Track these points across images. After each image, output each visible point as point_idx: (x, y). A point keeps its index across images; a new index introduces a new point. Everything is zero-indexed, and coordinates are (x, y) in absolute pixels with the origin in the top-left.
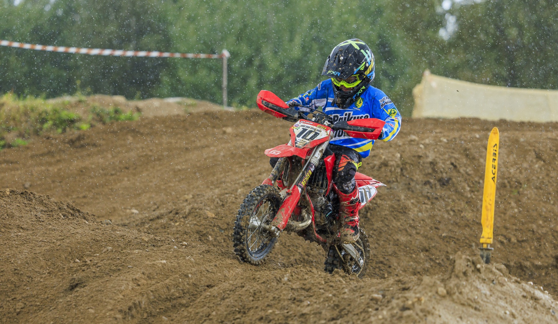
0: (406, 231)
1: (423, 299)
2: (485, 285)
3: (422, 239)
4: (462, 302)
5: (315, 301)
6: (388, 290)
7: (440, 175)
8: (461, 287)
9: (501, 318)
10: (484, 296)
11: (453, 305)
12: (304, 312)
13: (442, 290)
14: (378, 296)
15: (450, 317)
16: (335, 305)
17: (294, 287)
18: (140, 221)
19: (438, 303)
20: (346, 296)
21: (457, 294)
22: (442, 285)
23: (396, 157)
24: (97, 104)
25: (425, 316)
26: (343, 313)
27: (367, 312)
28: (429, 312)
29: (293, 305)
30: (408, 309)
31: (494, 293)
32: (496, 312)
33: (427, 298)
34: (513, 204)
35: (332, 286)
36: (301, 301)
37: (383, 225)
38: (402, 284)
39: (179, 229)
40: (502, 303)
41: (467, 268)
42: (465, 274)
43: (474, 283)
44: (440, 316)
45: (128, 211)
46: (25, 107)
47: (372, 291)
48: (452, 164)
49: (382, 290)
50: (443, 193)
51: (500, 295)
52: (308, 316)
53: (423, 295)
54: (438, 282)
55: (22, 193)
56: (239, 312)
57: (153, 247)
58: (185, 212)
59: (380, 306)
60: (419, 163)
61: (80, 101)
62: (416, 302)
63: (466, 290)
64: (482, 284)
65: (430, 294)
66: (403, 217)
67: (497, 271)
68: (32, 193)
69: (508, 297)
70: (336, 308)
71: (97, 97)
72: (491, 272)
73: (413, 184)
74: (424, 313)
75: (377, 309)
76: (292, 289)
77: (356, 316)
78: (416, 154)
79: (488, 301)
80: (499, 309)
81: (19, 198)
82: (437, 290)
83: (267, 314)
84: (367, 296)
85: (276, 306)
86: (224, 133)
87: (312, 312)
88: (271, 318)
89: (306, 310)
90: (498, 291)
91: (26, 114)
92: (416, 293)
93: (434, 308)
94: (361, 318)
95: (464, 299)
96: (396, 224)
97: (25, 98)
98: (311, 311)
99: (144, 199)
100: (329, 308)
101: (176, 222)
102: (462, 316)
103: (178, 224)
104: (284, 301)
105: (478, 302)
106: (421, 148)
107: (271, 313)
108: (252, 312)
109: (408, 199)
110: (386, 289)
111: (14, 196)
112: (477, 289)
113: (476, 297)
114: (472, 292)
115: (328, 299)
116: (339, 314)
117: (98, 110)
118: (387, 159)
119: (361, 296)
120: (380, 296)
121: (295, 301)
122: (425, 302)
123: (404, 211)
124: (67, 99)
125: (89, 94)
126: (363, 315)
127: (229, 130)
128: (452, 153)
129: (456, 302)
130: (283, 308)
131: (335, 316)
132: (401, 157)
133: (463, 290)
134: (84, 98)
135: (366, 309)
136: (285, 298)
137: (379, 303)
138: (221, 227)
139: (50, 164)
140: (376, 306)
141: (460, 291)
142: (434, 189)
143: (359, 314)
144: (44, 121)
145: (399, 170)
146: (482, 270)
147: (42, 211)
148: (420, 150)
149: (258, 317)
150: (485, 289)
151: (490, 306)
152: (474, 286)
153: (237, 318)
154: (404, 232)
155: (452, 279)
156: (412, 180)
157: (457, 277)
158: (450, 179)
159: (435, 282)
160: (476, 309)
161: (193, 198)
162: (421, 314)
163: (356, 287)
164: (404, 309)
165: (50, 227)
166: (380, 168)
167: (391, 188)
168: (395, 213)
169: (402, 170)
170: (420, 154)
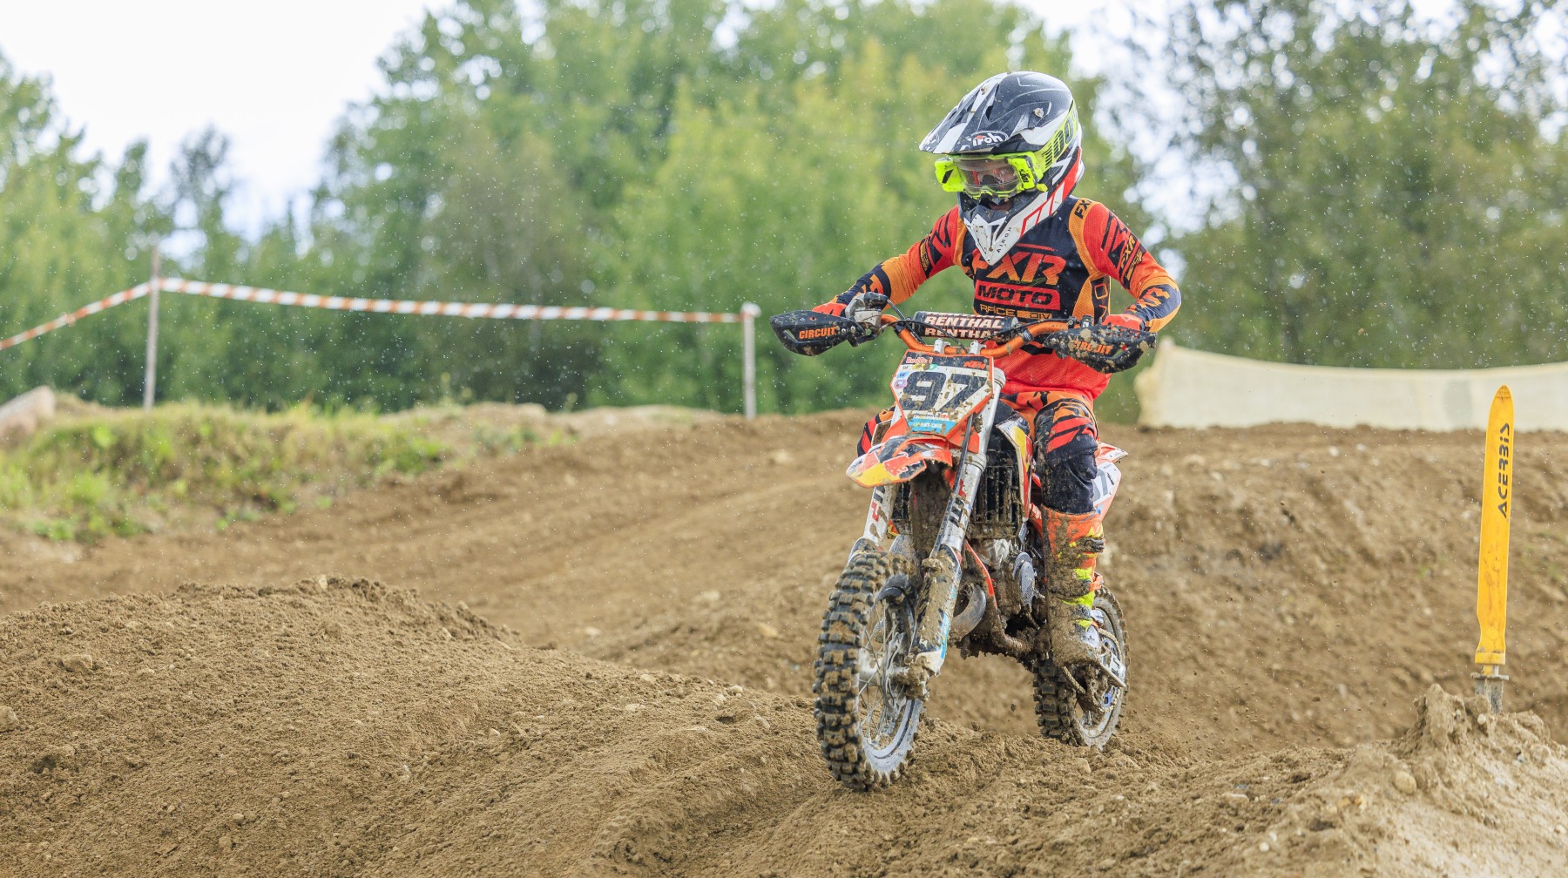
0: (1195, 660)
1: (1364, 801)
2: (1500, 764)
3: (1231, 680)
4: (1455, 806)
5: (1082, 811)
6: (1260, 783)
7: (1260, 539)
8: (1448, 770)
9: (1549, 843)
10: (1503, 791)
11: (1434, 814)
12: (1061, 838)
13: (1405, 777)
14: (1235, 796)
15: (1430, 845)
16: (1133, 820)
17: (1022, 781)
18: (607, 652)
19: (1400, 811)
20: (1156, 800)
21: (1441, 786)
22: (1405, 766)
23: (1164, 501)
24: (483, 423)
25: (1375, 842)
26: (1156, 840)
27: (1218, 836)
28: (1380, 833)
29: (1027, 824)
30: (1329, 825)
31: (1523, 784)
32: (1535, 830)
33: (1372, 798)
34: (1420, 597)
35: (1110, 777)
36: (1044, 813)
37: (1144, 648)
38: (1289, 766)
39: (700, 664)
40: (1544, 806)
41: (1454, 723)
42: (1453, 737)
43: (1477, 760)
44: (1407, 842)
45: (578, 631)
46: (337, 432)
47: (1221, 786)
48: (1285, 513)
49: (1243, 782)
50: (1269, 574)
51: (1538, 788)
52: (1070, 849)
53: (1362, 791)
54: (1395, 760)
55: (356, 585)
56: (895, 842)
57: (666, 698)
58: (710, 629)
59: (1247, 820)
60: (1214, 511)
61: (450, 419)
62: (1345, 807)
63: (1460, 777)
64: (1494, 762)
65: (1376, 788)
66: (1185, 631)
67: (1526, 731)
68: (377, 584)
69: (1556, 791)
70: (1135, 827)
71: (488, 408)
72: (1512, 732)
73: (1204, 557)
74: (1370, 836)
75: (1240, 829)
76: (1019, 785)
77: (1191, 846)
78: (1205, 493)
79: (1514, 802)
80: (1543, 822)
81: (350, 596)
82: (1393, 776)
83: (966, 845)
84: (1210, 798)
85: (985, 826)
86: (772, 463)
87: (1081, 839)
88: (979, 856)
89: (1065, 835)
90: (1533, 778)
91: (339, 446)
92: (1343, 787)
93: (1389, 821)
94: (1204, 850)
95: (1458, 796)
96: (1174, 646)
97: (335, 410)
98: (1075, 837)
99: (611, 605)
100: (1119, 828)
101: (692, 648)
102: (1458, 840)
103: (695, 653)
104: (1004, 815)
105: (1492, 806)
106: (1213, 479)
107: (975, 844)
108: (926, 843)
109: (1193, 590)
110: (1254, 779)
111: (338, 592)
112: (1486, 775)
113: (1485, 795)
114: (1473, 780)
115: (1112, 808)
116: (1144, 842)
117: (487, 435)
118: (1144, 503)
119: (1194, 798)
120: (1244, 796)
121: (1030, 814)
122: (1367, 810)
123: (1187, 616)
124: (422, 413)
125: (467, 403)
126: (1207, 841)
127: (782, 457)
128: (1284, 489)
129: (1441, 808)
130: (1003, 831)
131: (1136, 848)
132: (1176, 501)
133: (1454, 777)
134: (458, 410)
135: (1213, 828)
136: (1004, 806)
137: (1242, 813)
138: (794, 657)
139: (399, 538)
140: (1236, 822)
141: (1446, 780)
142: (1248, 567)
143: (1198, 841)
144: (374, 461)
145: (1171, 528)
146: (1491, 728)
147: (403, 623)
148: (1213, 483)
149: (948, 853)
150: (1501, 774)
151: (1521, 814)
152: (1478, 766)
153: (893, 859)
154: (1191, 663)
155: (1423, 751)
156: (1201, 549)
157: (1436, 745)
158: (1282, 545)
159: (1386, 759)
160: (1486, 822)
161: (722, 597)
162: (1362, 838)
163: (1175, 776)
164: (1320, 825)
165: (426, 657)
166: (1131, 522)
167: (1156, 566)
168: (1169, 621)
169: (1177, 529)
170: (1216, 492)
